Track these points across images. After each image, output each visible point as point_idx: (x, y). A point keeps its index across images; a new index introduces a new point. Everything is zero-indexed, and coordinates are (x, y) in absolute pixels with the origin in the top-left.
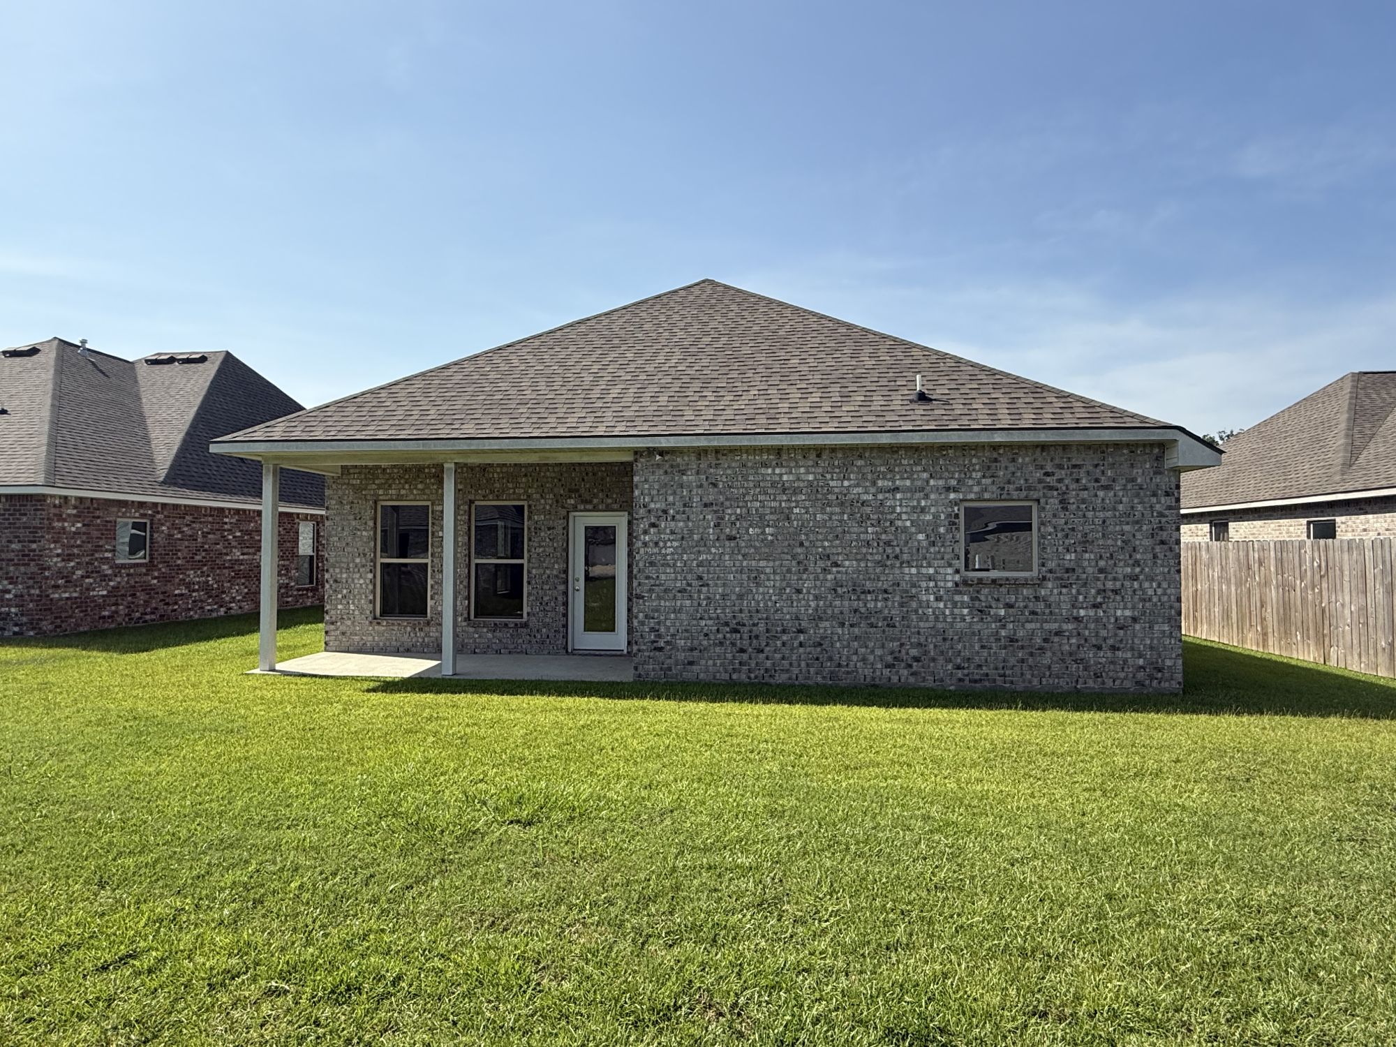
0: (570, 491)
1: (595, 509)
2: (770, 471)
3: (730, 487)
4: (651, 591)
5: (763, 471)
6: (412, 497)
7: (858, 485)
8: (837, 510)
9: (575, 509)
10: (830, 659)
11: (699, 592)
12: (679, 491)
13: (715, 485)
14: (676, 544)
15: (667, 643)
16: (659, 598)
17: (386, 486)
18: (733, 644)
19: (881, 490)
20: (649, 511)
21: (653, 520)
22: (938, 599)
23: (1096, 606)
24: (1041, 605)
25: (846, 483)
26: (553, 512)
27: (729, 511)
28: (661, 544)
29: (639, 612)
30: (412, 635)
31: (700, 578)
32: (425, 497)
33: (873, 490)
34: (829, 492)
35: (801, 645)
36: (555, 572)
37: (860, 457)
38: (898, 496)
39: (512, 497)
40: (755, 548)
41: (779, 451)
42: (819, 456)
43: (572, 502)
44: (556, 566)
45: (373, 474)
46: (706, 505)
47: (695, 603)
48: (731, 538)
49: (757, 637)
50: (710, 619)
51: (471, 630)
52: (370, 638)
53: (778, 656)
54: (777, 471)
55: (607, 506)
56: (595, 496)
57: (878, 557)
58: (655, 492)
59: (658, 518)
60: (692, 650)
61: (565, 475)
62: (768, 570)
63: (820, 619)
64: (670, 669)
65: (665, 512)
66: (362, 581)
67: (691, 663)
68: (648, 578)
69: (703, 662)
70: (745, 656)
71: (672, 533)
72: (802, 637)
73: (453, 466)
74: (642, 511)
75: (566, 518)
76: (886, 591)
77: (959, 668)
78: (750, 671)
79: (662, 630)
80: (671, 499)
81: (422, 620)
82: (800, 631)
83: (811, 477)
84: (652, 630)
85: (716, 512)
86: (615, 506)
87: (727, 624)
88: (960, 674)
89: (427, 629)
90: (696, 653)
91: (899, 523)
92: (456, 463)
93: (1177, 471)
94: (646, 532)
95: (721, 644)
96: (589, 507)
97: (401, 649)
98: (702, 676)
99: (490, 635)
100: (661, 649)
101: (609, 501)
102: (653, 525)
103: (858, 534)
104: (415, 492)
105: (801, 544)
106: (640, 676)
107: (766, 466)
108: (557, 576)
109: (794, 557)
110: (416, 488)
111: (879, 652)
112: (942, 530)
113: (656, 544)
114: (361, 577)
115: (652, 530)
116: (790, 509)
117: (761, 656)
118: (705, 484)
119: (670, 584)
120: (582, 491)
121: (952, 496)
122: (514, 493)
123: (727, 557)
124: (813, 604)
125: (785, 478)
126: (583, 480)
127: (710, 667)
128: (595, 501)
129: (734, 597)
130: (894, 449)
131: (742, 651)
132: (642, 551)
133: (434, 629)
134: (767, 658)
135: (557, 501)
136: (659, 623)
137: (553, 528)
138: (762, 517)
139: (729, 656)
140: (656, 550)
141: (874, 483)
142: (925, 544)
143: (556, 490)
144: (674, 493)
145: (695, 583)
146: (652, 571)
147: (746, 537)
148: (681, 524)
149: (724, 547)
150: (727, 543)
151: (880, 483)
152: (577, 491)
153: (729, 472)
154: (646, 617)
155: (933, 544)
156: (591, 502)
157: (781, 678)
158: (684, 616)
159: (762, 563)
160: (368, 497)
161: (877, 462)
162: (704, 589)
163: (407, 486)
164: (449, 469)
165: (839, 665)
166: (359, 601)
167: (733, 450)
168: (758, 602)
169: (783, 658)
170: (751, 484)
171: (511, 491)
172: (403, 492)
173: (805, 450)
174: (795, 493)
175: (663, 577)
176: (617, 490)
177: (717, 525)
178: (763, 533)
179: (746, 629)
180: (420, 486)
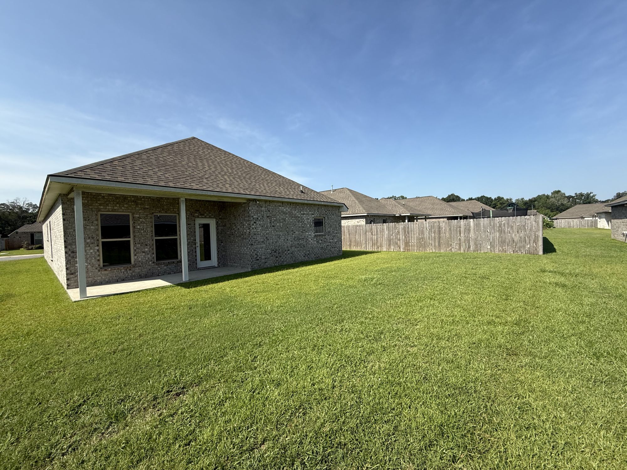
0: (196, 210)
1: (205, 217)
2: (281, 208)
3: (273, 212)
4: (255, 243)
5: (279, 208)
6: (121, 210)
7: (298, 213)
8: (294, 219)
9: (198, 217)
10: (294, 256)
11: (267, 242)
12: (261, 212)
13: (269, 211)
14: (261, 228)
15: (260, 258)
16: (257, 244)
17: (105, 205)
18: (275, 256)
19: (302, 214)
20: (254, 218)
21: (255, 221)
22: (311, 240)
23: (332, 239)
24: (326, 240)
25: (296, 212)
26: (190, 218)
27: (273, 219)
28: (257, 228)
29: (252, 249)
30: (125, 273)
31: (267, 238)
32: (129, 211)
33: (300, 214)
34: (293, 214)
35: (289, 254)
36: (192, 241)
37: (298, 205)
38: (305, 216)
39: (172, 212)
40: (279, 229)
41: (283, 202)
42: (290, 205)
43: (197, 215)
44: (192, 238)
45: (96, 198)
46: (267, 217)
47: (266, 245)
48: (273, 226)
49: (280, 253)
50: (270, 249)
51: (157, 266)
52: (99, 278)
53: (284, 257)
54: (283, 208)
55: (210, 216)
56: (205, 213)
57: (301, 230)
58: (255, 213)
59: (256, 220)
60: (266, 259)
61: (194, 205)
62: (282, 235)
63: (292, 247)
64: (260, 265)
65: (258, 219)
66: (92, 251)
67: (265, 263)
68: (254, 239)
69: (268, 262)
70: (277, 258)
71: (260, 225)
72: (289, 252)
73: (184, 199)
74: (252, 218)
75: (194, 220)
76: (303, 239)
77: (315, 255)
78: (279, 262)
79: (258, 254)
80: (259, 215)
81: (129, 265)
82: (288, 250)
83: (289, 210)
84: (256, 254)
85: (270, 219)
86: (212, 217)
87: (273, 250)
88: (315, 256)
89: (134, 269)
90: (267, 260)
91: (305, 222)
92: (186, 199)
93: (341, 212)
94: (253, 225)
95: (272, 256)
96: (203, 217)
97: (119, 280)
98: (268, 266)
99: (165, 267)
100: (258, 260)
101: (210, 215)
102: (255, 223)
103: (298, 225)
104: (123, 208)
105: (288, 228)
106: (253, 269)
107: (280, 206)
108: (192, 242)
109: (286, 231)
110: (123, 206)
111: (302, 253)
112: (311, 224)
113: (256, 228)
114: (91, 249)
115: (255, 224)
116: (285, 218)
117: (281, 258)
118: (267, 211)
119: (260, 240)
120: (201, 211)
121: (313, 216)
122: (173, 210)
123: (273, 232)
124: (290, 243)
125: (284, 210)
126: (201, 207)
127: (270, 263)
128: (205, 214)
129: (274, 243)
130: (303, 204)
131: (277, 257)
132: (252, 230)
133: (137, 269)
134: (282, 258)
135: (191, 214)
136: (257, 252)
137: (190, 224)
138: (280, 220)
139: (274, 259)
140: (256, 230)
141: (300, 212)
142: (309, 227)
143: (190, 210)
144: (260, 213)
145: (265, 239)
146: (255, 237)
147: (277, 226)
148: (262, 222)
149: (272, 229)
150: (273, 228)
151: (302, 212)
152: (199, 211)
153: (272, 207)
154: (254, 250)
155: (310, 227)
156: (204, 215)
157: (285, 263)
158: (263, 249)
159: (280, 233)
160: (94, 209)
161: (301, 207)
162: (268, 241)
163: (118, 205)
164: (182, 201)
165: (296, 258)
166: (90, 261)
167: (273, 201)
168: (280, 243)
169: (285, 258)
170: (277, 211)
171: (172, 210)
172: (116, 208)
173: (288, 203)
174: (286, 214)
175: (258, 238)
176: (213, 211)
177: (270, 223)
178: (280, 225)
179: (277, 251)
180: (125, 206)
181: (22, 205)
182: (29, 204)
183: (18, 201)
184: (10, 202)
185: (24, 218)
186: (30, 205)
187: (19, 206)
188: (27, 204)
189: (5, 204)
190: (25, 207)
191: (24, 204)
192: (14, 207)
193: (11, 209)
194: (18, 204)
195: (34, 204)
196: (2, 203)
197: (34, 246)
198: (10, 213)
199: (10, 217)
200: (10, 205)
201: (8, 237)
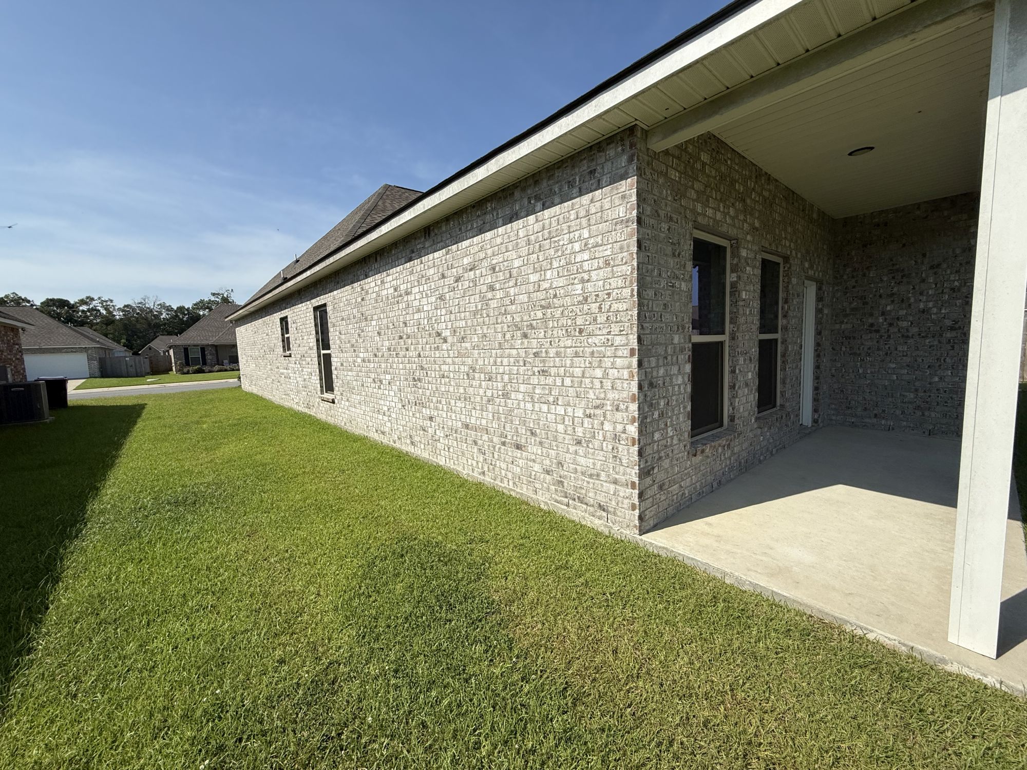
9: (807, 274)
101: (819, 268)
128: (815, 266)
135: (802, 263)
156: (813, 268)
160: (688, 214)
181: (152, 307)
182: (161, 305)
183: (147, 300)
184: (136, 302)
185: (157, 326)
186: (163, 306)
187: (148, 308)
188: (158, 305)
189: (130, 305)
190: (157, 308)
191: (154, 306)
192: (142, 310)
193: (138, 314)
194: (147, 306)
195: (168, 305)
196: (126, 304)
197: (191, 369)
198: (137, 318)
199: (138, 326)
200: (137, 307)
201: (140, 354)
